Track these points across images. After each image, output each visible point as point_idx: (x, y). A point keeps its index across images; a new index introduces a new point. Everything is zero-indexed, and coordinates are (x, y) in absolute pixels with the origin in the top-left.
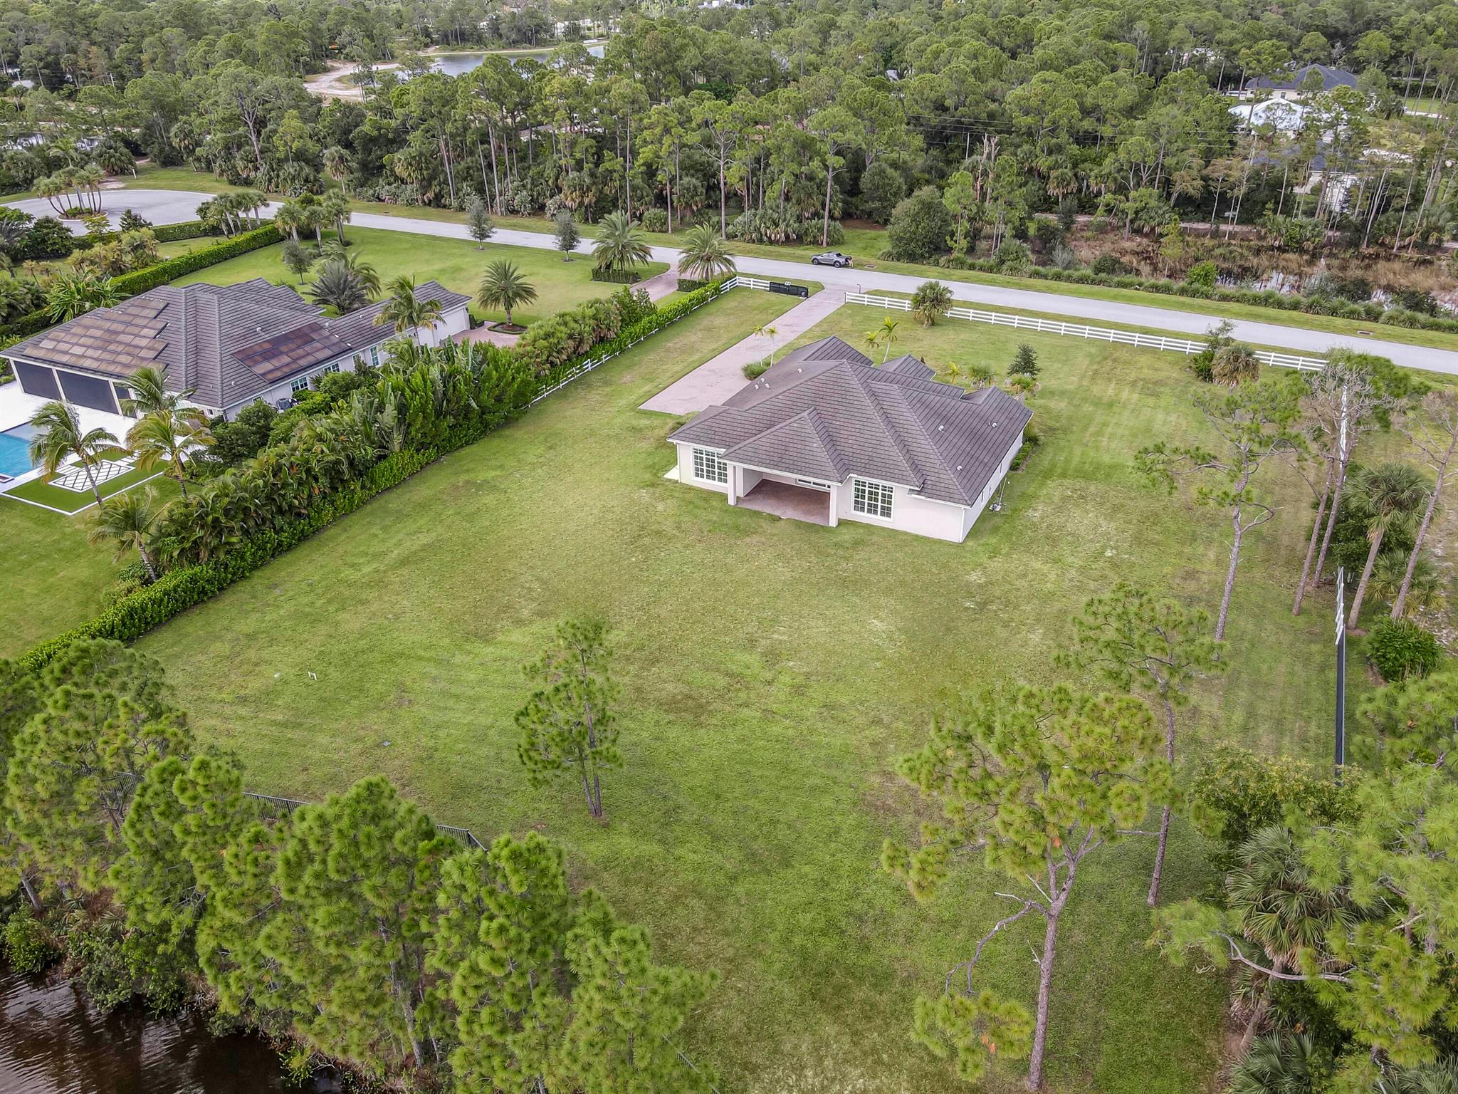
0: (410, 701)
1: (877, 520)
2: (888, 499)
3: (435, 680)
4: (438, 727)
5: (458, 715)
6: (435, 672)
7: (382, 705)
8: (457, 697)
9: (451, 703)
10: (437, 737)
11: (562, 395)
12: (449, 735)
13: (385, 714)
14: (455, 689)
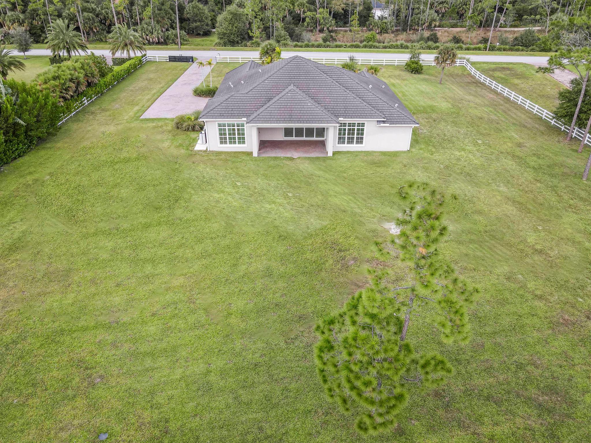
0: (101, 377)
1: (354, 147)
2: (361, 132)
3: (114, 345)
4: (152, 393)
5: (166, 372)
6: (110, 338)
7: (70, 392)
8: (152, 354)
9: (148, 362)
10: (159, 406)
11: (76, 119)
12: (170, 398)
13: (80, 402)
14: (144, 348)
